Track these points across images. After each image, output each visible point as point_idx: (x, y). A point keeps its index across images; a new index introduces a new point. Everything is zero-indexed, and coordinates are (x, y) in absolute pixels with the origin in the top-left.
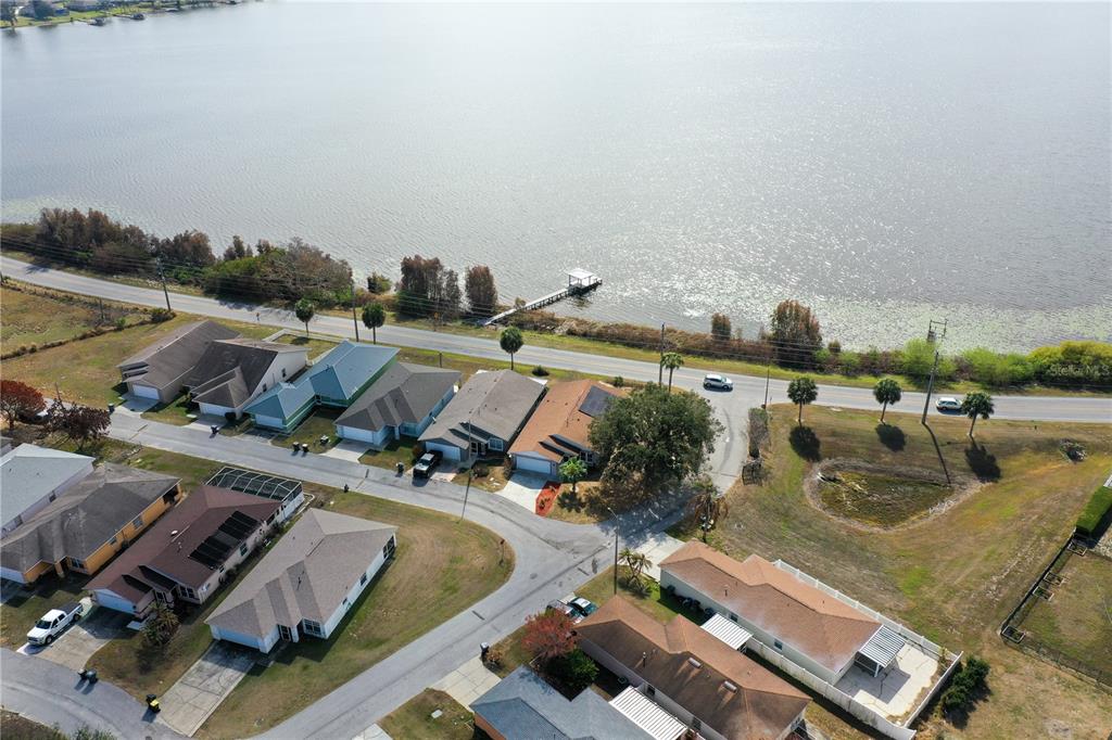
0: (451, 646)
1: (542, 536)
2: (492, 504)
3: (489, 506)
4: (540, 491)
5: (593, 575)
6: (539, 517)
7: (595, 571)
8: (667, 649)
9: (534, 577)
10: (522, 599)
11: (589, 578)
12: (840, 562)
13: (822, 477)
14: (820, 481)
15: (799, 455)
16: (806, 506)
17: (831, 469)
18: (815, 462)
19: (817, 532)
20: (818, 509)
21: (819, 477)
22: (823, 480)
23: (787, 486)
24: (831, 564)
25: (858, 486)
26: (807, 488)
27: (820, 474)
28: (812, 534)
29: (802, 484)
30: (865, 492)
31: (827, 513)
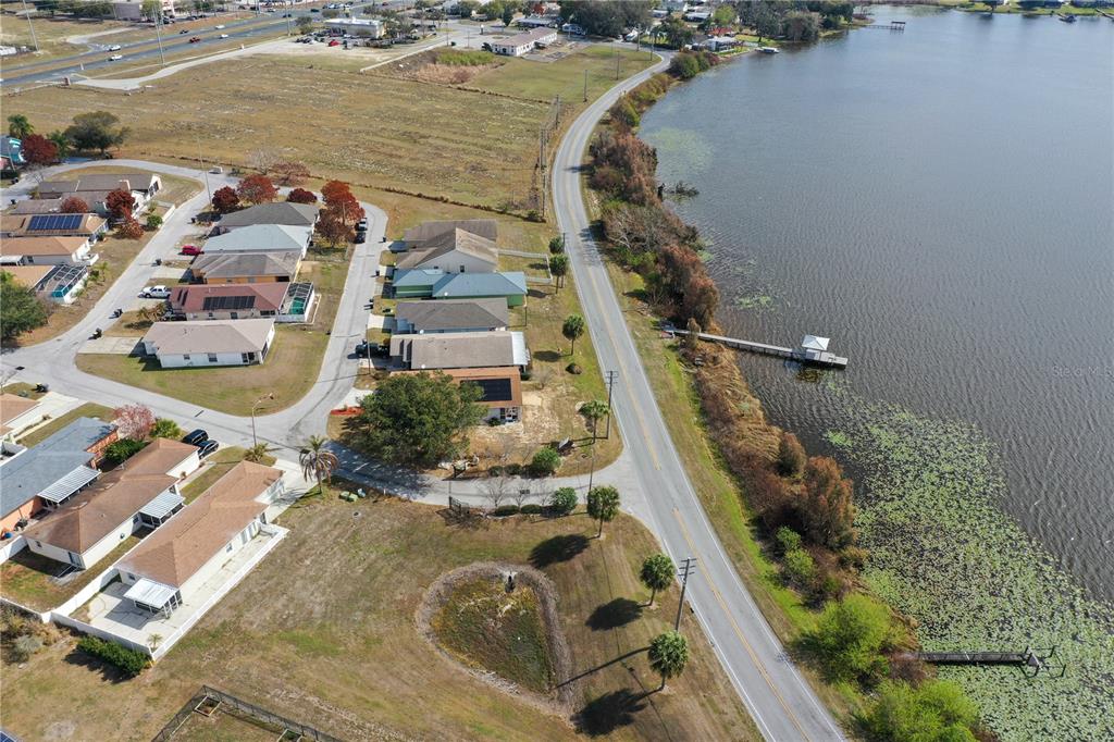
1: (304, 420)
2: (339, 390)
3: (335, 390)
6: (329, 412)
12: (329, 590)
13: (510, 578)
14: (502, 576)
15: (535, 549)
16: (440, 567)
17: (531, 582)
18: (532, 564)
19: (389, 576)
20: (442, 578)
21: (507, 574)
22: (506, 580)
23: (467, 547)
24: (321, 582)
25: (509, 607)
26: (477, 566)
27: (514, 574)
28: (379, 571)
29: (481, 561)
30: (500, 615)
31: (437, 585)
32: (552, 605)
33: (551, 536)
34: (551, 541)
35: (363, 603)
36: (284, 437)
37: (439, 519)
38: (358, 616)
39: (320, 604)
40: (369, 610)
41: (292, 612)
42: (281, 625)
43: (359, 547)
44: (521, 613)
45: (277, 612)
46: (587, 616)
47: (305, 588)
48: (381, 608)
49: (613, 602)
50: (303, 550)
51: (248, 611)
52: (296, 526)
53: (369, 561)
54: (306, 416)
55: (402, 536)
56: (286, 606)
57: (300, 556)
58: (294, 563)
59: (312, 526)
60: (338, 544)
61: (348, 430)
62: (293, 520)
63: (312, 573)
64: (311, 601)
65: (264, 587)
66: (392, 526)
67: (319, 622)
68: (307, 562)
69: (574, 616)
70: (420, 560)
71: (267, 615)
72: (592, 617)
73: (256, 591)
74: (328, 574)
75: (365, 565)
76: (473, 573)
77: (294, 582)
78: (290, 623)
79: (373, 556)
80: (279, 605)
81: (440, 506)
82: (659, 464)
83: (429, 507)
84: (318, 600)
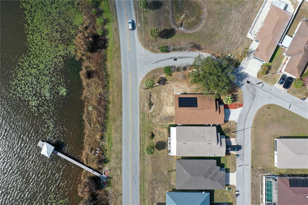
0: (303, 108)
1: (252, 101)
2: (242, 121)
3: (243, 122)
4: (230, 109)
5: (264, 83)
6: (244, 105)
7: (262, 82)
8: (302, 54)
9: (270, 98)
10: (279, 98)
11: (265, 83)
12: (232, 19)
13: (181, 28)
14: (184, 28)
15: (174, 35)
16: (201, 31)
17: (176, 25)
18: (175, 30)
19: (216, 26)
20: (201, 27)
21: (182, 29)
22: (183, 27)
23: (194, 37)
24: (234, 21)
25: (182, 17)
26: (191, 32)
27: (180, 28)
28: (218, 28)
29: (189, 33)
30: (185, 14)
31: (202, 25)
32: (171, 15)
33: (169, 39)
34: (169, 38)
35: (221, 16)
36: (257, 91)
37: (203, 47)
38: (222, 11)
39: (233, 13)
40: (220, 14)
41: (240, 9)
42: (242, 4)
43: (225, 36)
44: (179, 15)
45: (244, 8)
46: (162, 7)
47: (238, 18)
48: (217, 15)
49: (155, 10)
50: (241, 31)
51: (252, 6)
52: (245, 39)
53: (221, 31)
54: (252, 104)
55: (213, 41)
56: (242, 10)
57: (242, 28)
58: (243, 25)
59: (240, 40)
60: (232, 36)
61: (235, 94)
62: (246, 42)
63: (237, 23)
64: (236, 14)
65: (249, 15)
66: (216, 44)
67: (233, 7)
68: (239, 27)
69: (166, 8)
70: (207, 33)
71: (247, 7)
72: (161, 6)
73: (251, 13)
74: (233, 24)
75: (223, 29)
76: (192, 30)
77: (242, 19)
78: (240, 5)
79: (221, 33)
80: (244, 10)
81: (202, 52)
82: (130, 75)
83: (205, 52)
84: (234, 14)
